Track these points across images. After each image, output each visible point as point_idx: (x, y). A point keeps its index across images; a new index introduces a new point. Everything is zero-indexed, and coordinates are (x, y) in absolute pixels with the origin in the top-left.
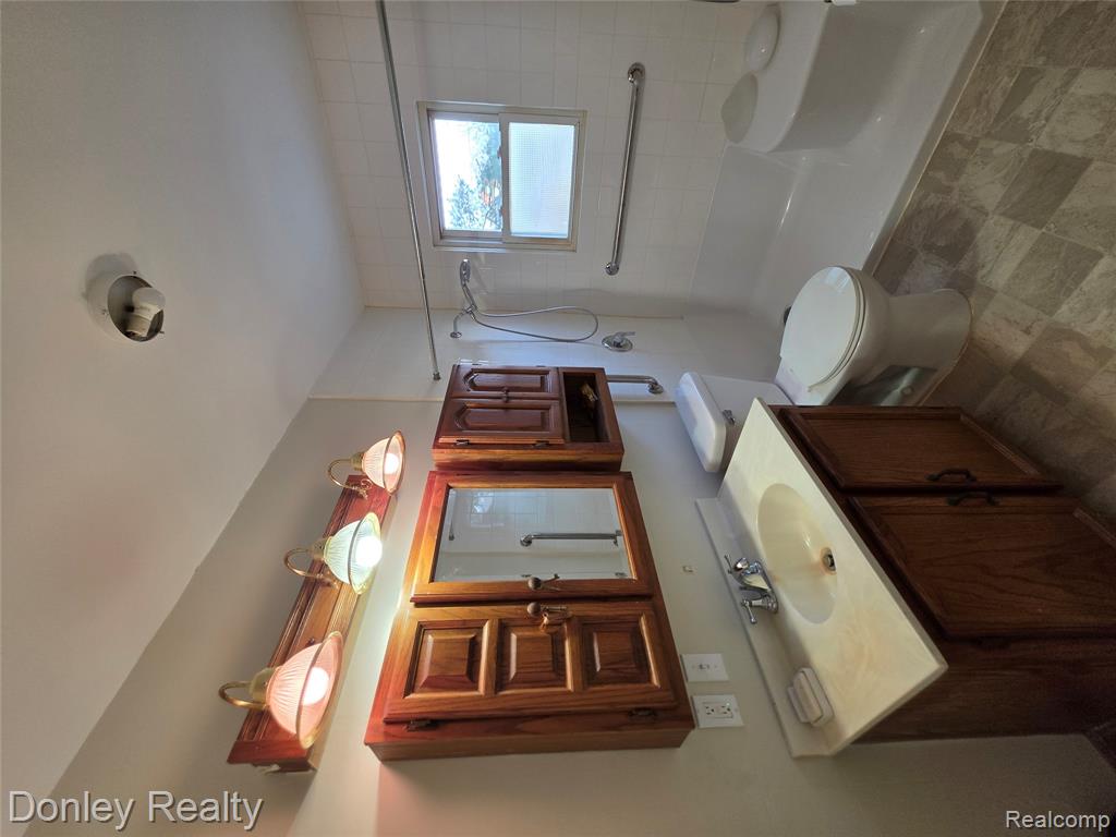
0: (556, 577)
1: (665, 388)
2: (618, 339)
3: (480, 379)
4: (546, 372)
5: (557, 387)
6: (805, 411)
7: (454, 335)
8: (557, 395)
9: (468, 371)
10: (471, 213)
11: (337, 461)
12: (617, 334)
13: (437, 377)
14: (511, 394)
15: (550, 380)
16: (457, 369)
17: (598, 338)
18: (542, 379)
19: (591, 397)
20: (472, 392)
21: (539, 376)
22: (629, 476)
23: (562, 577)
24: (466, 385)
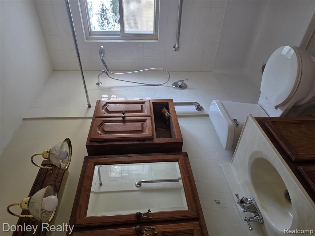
0: (149, 211)
1: (204, 107)
2: (180, 83)
3: (111, 107)
4: (144, 103)
5: (149, 110)
6: (274, 120)
7: (98, 84)
8: (149, 114)
9: (105, 103)
10: (108, 20)
11: (36, 155)
12: (180, 81)
13: (89, 106)
14: (126, 114)
15: (146, 106)
16: (99, 102)
17: (170, 84)
18: (142, 106)
19: (166, 114)
20: (107, 114)
21: (140, 105)
22: (186, 155)
23: (153, 211)
24: (103, 111)
